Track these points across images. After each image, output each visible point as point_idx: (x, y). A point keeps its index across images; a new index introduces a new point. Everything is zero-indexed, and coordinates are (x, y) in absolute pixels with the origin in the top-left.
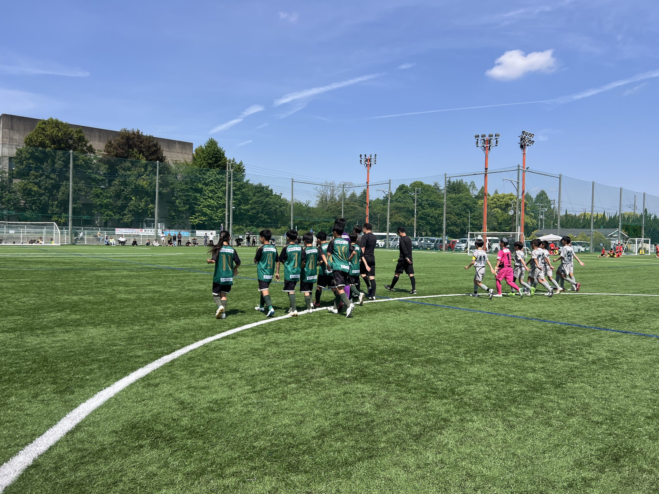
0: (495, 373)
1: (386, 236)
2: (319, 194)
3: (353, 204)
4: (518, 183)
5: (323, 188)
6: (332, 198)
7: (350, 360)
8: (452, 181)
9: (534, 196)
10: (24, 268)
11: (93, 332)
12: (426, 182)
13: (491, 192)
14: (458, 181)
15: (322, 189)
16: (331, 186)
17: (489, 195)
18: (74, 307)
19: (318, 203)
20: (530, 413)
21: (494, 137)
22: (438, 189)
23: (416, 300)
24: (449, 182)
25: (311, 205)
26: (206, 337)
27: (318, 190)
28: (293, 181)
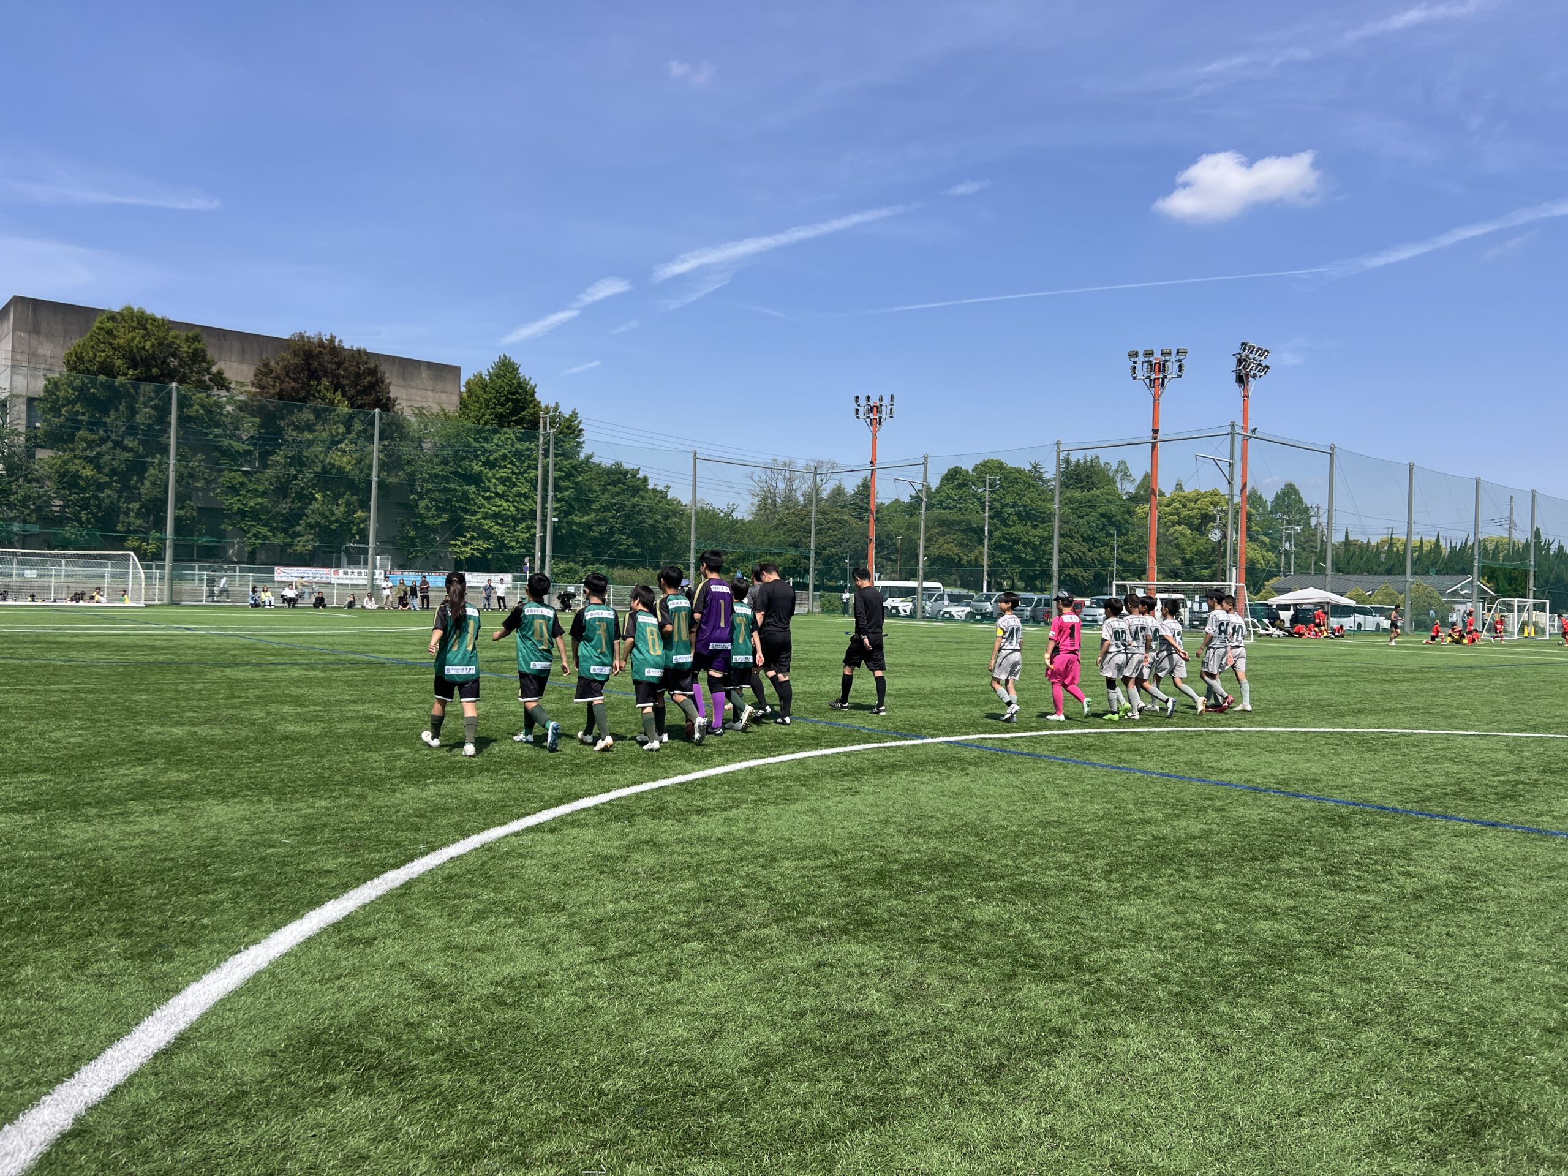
0: (1180, 919)
1: (915, 588)
2: (758, 489)
3: (837, 512)
4: (1231, 465)
5: (766, 474)
6: (789, 497)
7: (831, 885)
8: (1073, 458)
9: (1269, 497)
10: (56, 658)
11: (218, 812)
12: (1011, 462)
13: (1166, 486)
14: (1089, 459)
15: (764, 477)
16: (786, 469)
17: (1162, 494)
18: (175, 754)
19: (754, 509)
20: (1264, 1016)
21: (1173, 357)
22: (1040, 478)
23: (989, 744)
24: (1067, 461)
25: (738, 515)
26: (487, 827)
27: (756, 478)
28: (695, 458)
